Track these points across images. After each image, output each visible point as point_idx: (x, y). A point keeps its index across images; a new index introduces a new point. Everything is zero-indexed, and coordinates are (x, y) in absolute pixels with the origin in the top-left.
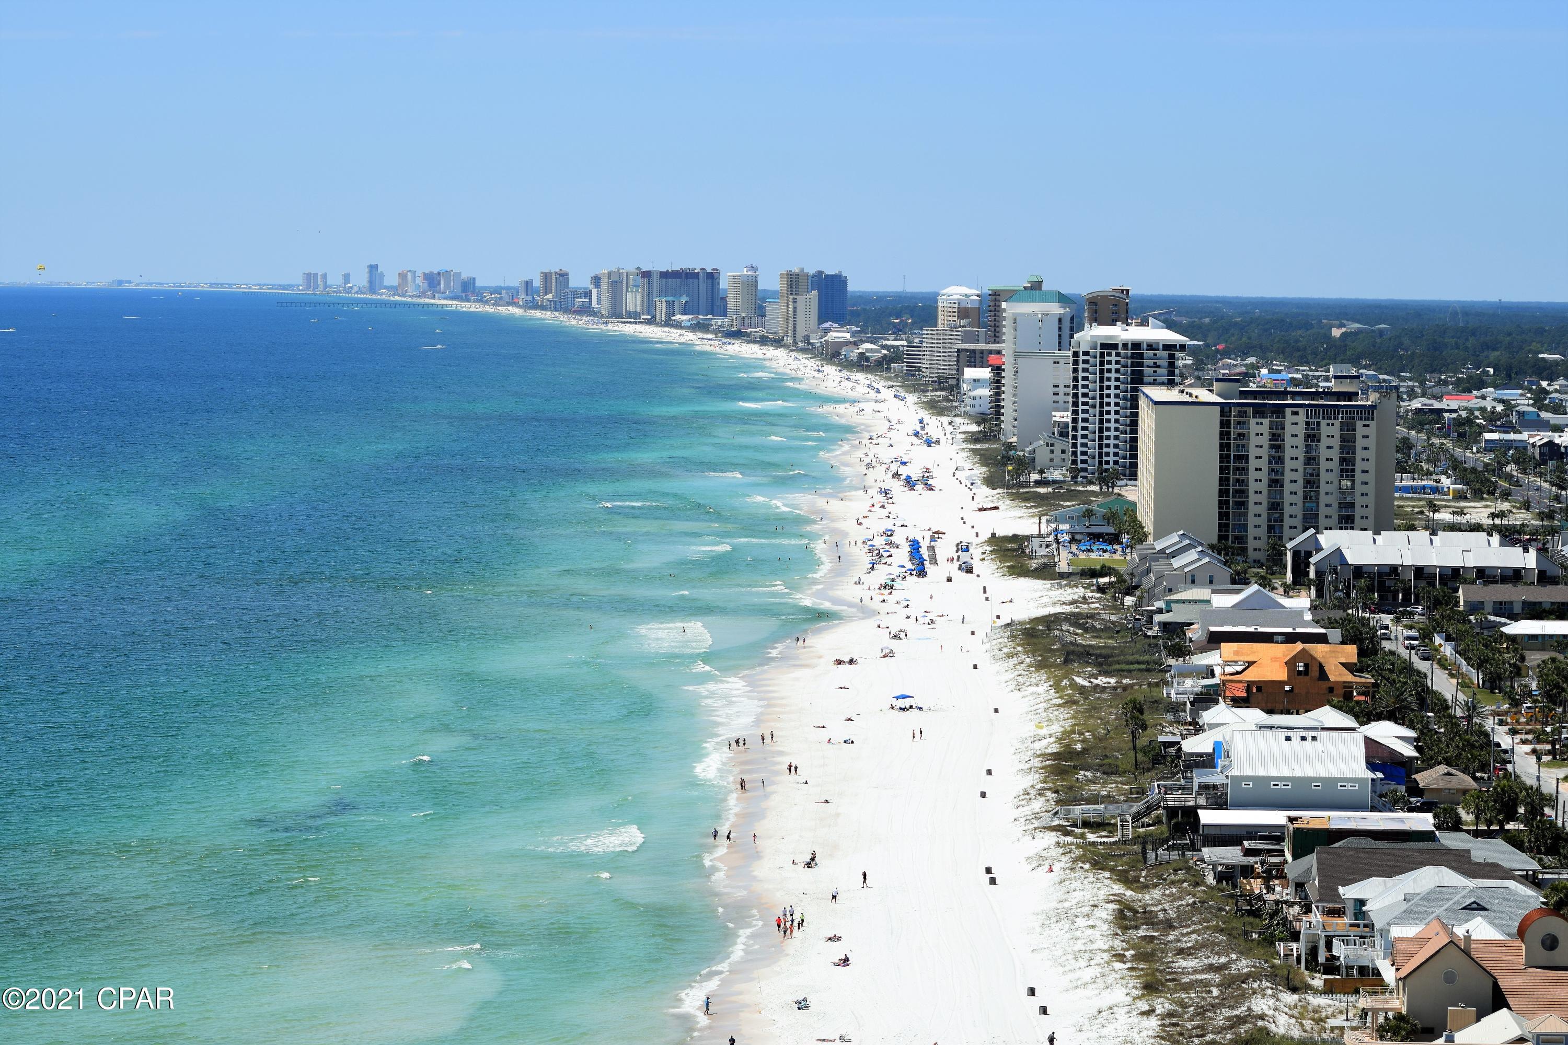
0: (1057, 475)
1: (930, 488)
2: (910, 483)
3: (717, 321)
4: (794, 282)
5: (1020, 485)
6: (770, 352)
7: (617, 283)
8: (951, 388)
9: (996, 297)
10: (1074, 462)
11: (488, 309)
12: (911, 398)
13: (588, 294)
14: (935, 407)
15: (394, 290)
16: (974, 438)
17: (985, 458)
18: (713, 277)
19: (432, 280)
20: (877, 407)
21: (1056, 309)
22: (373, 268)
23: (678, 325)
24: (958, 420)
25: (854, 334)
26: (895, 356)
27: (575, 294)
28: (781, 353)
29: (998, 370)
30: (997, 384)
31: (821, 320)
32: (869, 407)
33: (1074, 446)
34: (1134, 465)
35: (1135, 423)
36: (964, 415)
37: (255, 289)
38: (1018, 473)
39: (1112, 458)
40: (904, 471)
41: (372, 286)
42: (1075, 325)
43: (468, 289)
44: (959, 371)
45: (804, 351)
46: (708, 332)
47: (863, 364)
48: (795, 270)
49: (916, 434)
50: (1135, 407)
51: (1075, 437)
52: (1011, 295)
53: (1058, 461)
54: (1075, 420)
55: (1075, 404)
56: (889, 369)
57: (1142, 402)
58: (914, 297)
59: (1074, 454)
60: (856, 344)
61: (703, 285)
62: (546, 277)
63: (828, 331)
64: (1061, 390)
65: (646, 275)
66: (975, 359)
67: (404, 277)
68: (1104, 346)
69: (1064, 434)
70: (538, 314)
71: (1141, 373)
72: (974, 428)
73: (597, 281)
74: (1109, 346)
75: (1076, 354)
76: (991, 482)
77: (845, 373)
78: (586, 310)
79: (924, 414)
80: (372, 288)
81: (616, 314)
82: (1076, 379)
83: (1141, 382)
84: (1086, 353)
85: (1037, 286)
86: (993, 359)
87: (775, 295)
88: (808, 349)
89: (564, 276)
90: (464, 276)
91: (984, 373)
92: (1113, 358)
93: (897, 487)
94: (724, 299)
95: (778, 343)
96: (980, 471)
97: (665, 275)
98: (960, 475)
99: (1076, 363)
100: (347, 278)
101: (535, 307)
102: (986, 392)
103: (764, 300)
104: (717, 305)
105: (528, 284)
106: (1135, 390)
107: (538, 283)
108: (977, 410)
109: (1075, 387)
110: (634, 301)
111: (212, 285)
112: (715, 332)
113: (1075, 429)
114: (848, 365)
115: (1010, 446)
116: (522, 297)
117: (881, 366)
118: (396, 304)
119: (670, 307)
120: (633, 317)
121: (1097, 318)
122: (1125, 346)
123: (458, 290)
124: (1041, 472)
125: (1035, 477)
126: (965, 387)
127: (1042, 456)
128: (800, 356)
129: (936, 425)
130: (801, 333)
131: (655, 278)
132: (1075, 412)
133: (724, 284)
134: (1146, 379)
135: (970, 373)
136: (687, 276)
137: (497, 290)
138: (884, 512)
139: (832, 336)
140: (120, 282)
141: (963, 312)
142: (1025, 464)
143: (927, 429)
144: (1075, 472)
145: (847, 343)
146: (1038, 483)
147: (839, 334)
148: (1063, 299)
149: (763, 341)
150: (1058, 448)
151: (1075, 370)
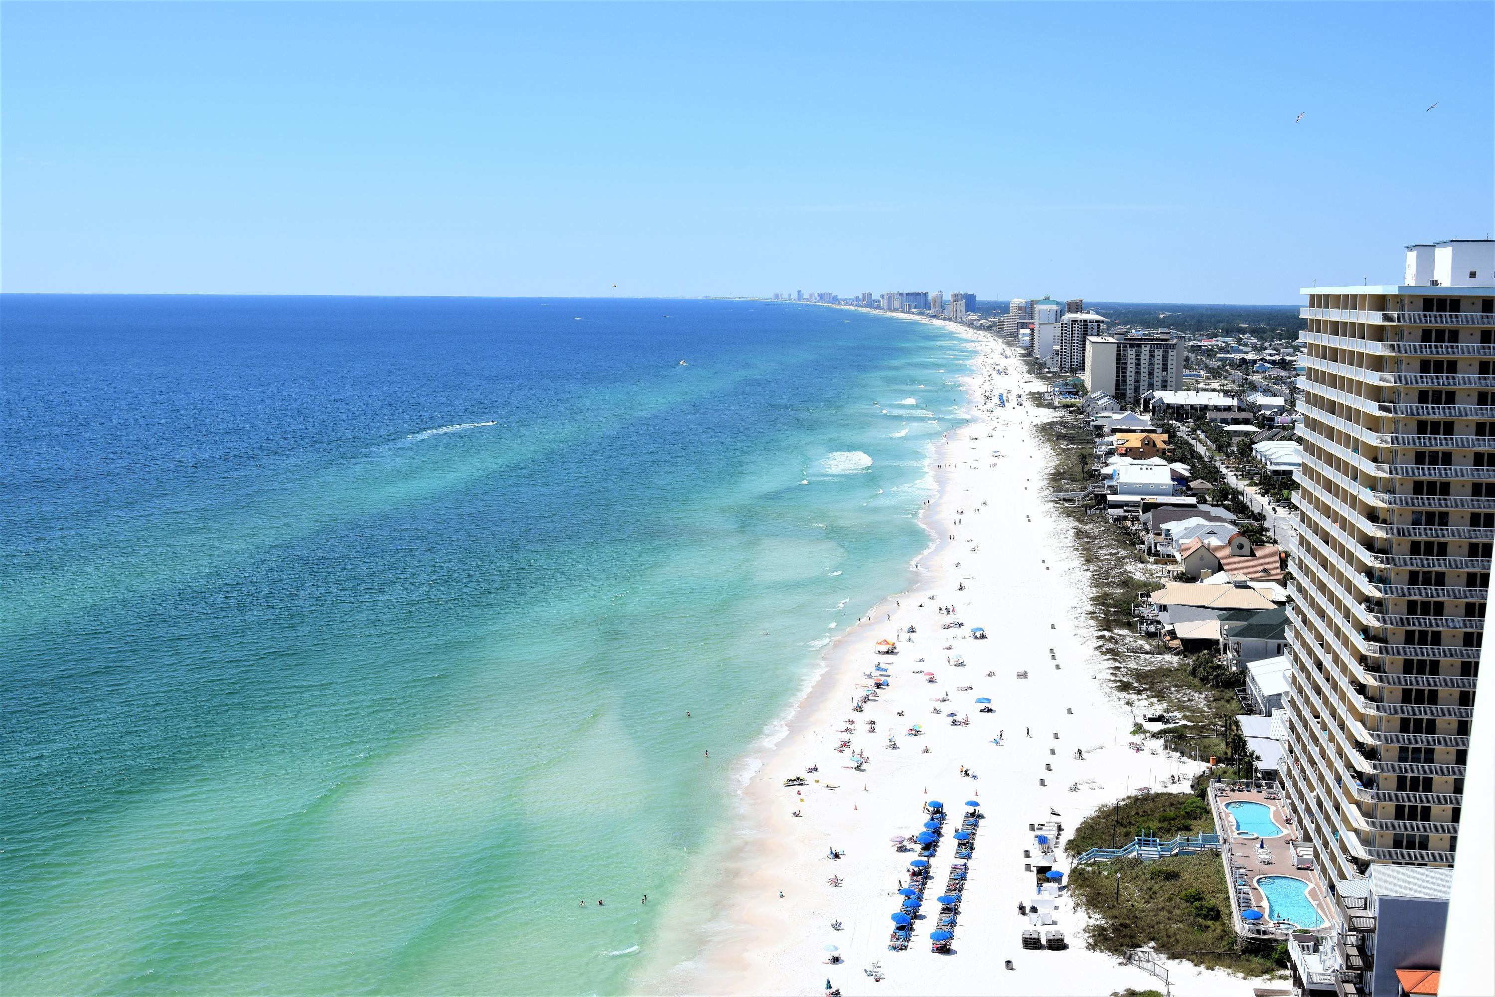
0: (1053, 370)
1: (1007, 374)
2: (999, 372)
3: (927, 312)
4: (956, 297)
5: (1040, 373)
6: (947, 323)
7: (890, 297)
8: (1015, 337)
9: (1032, 303)
10: (1061, 365)
11: (842, 307)
12: (1000, 340)
13: (879, 301)
14: (1009, 344)
15: (807, 300)
16: (1024, 356)
17: (1027, 363)
18: (926, 295)
19: (821, 296)
20: (987, 344)
21: (1055, 307)
22: (800, 292)
23: (913, 313)
24: (1018, 349)
25: (978, 316)
26: (994, 325)
27: (875, 301)
28: (951, 323)
29: (1033, 330)
30: (1032, 335)
31: (967, 311)
32: (983, 344)
33: (1061, 358)
34: (1084, 366)
35: (1084, 350)
36: (1019, 347)
37: (756, 299)
38: (1040, 369)
39: (1075, 363)
40: (997, 368)
41: (799, 298)
42: (1062, 313)
43: (835, 300)
44: (1018, 330)
45: (959, 323)
46: (924, 315)
47: (982, 328)
48: (957, 293)
49: (1002, 354)
50: (1085, 344)
51: (1061, 355)
52: (1038, 302)
53: (1055, 364)
54: (1061, 349)
55: (1062, 343)
56: (991, 330)
57: (1087, 342)
58: (1002, 303)
59: (1061, 361)
60: (979, 320)
61: (922, 298)
62: (864, 295)
63: (968, 315)
64: (1056, 338)
65: (901, 294)
66: (1024, 326)
67: (811, 295)
68: (1073, 321)
69: (1057, 354)
70: (860, 309)
71: (1087, 331)
72: (1023, 352)
73: (882, 296)
74: (1075, 321)
75: (1062, 324)
76: (1029, 372)
77: (975, 331)
78: (879, 307)
79: (1005, 346)
80: (799, 300)
81: (889, 309)
82: (1062, 333)
83: (1087, 335)
84: (1066, 324)
85: (1047, 298)
86: (1031, 326)
87: (949, 302)
88: (961, 322)
89: (871, 295)
90: (833, 295)
91: (1028, 331)
92: (1076, 326)
93: (994, 373)
94: (930, 303)
95: (950, 320)
96: (1026, 368)
97: (908, 294)
98: (1019, 369)
99: (1062, 327)
100: (790, 295)
101: (860, 306)
102: (1028, 338)
103: (945, 304)
104: (927, 305)
105: (857, 298)
106: (1084, 337)
107: (860, 297)
108: (1025, 345)
109: (1062, 336)
110: (897, 304)
111: (740, 298)
112: (927, 316)
113: (1061, 352)
114: (977, 328)
115: (1037, 359)
116: (855, 303)
117: (989, 328)
118: (808, 305)
119: (910, 306)
120: (896, 310)
121: (1070, 311)
122: (1081, 321)
123: (831, 300)
124: (1049, 368)
125: (1046, 370)
126: (1020, 336)
127: (1049, 362)
128: (958, 325)
129: (1009, 351)
130: (959, 316)
131: (905, 295)
132: (1062, 346)
133: (930, 297)
134: (1089, 333)
135: (1022, 331)
136: (916, 295)
137: (846, 300)
138: (989, 383)
139: (970, 317)
140: (706, 297)
141: (1019, 308)
142: (1042, 366)
143: (1006, 352)
144: (1061, 368)
145: (976, 320)
146: (1047, 372)
147: (973, 316)
148: (1058, 303)
149: (945, 319)
150: (1055, 359)
151: (1062, 330)
